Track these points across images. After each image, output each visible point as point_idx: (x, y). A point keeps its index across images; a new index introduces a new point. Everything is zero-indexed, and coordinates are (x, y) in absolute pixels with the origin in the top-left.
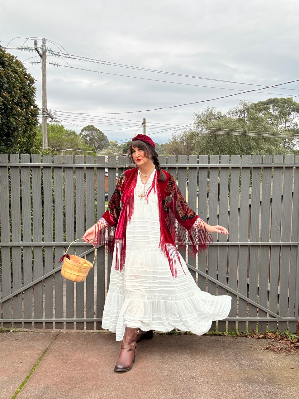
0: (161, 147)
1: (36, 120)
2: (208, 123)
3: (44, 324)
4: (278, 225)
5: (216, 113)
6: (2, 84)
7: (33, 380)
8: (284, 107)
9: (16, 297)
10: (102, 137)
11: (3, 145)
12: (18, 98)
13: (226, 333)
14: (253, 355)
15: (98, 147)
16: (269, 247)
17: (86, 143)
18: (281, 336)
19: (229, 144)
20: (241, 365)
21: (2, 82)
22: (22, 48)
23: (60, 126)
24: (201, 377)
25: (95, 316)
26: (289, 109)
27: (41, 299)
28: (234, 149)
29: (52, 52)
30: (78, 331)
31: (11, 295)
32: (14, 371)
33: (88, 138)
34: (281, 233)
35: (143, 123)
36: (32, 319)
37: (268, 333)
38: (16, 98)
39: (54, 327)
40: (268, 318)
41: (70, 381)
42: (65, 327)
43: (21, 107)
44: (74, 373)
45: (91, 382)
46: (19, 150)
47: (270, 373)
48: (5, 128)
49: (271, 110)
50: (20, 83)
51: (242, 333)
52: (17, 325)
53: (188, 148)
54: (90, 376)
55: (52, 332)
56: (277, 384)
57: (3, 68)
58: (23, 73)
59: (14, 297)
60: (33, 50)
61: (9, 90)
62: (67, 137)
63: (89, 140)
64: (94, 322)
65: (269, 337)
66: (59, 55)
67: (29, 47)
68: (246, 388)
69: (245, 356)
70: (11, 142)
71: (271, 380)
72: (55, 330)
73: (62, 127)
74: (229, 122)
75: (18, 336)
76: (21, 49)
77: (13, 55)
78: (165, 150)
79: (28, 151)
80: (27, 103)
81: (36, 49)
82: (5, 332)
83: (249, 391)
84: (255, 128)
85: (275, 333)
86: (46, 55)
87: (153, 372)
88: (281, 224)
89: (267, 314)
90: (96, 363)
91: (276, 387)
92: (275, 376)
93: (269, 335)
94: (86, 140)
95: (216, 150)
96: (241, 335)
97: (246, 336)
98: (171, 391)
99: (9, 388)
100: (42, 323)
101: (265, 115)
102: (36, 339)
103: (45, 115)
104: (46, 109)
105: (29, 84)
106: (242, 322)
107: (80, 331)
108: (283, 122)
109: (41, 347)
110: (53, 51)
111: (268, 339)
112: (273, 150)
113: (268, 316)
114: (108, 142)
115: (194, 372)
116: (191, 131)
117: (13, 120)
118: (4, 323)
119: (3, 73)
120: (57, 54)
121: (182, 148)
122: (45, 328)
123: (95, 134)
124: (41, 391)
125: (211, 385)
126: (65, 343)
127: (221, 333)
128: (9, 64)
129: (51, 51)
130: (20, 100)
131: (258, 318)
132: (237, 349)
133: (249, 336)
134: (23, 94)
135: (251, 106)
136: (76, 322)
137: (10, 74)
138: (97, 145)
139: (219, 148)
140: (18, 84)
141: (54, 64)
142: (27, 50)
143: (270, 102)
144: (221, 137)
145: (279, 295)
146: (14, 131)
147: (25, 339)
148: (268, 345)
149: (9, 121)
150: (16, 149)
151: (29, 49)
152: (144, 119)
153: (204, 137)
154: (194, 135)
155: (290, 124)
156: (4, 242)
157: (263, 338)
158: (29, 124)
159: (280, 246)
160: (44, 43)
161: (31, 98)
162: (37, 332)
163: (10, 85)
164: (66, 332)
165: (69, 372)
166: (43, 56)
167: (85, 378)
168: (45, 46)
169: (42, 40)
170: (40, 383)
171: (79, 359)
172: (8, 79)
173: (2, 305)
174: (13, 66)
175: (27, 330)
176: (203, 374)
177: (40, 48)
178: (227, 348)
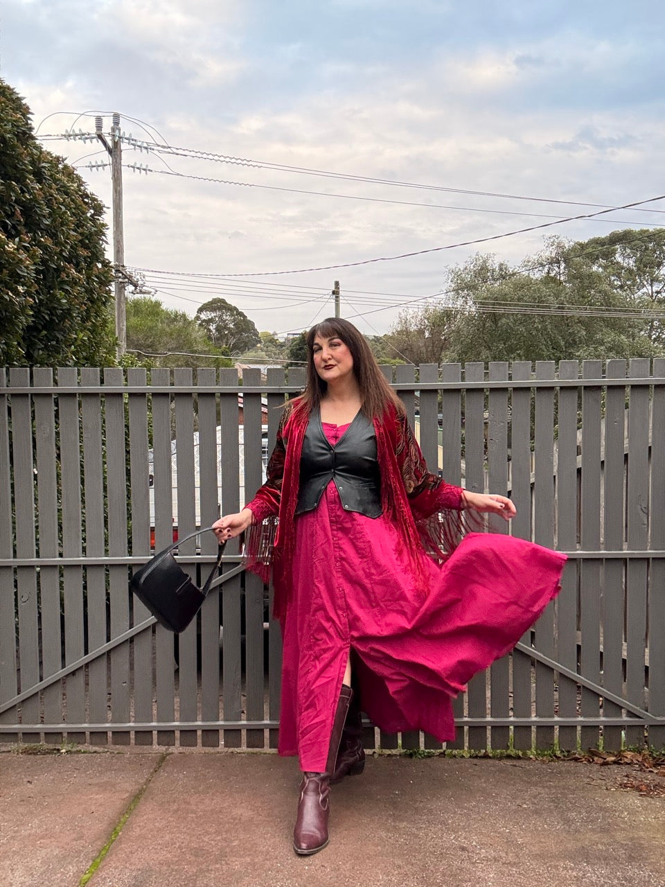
0: (373, 342)
1: (108, 292)
2: (477, 289)
3: (132, 736)
4: (641, 512)
5: (496, 267)
6: (38, 218)
7: (116, 855)
8: (647, 249)
9: (71, 676)
10: (242, 323)
11: (39, 349)
12: (71, 247)
13: (532, 754)
14: (594, 799)
15: (235, 347)
16: (624, 561)
17: (210, 338)
18: (654, 758)
19: (525, 334)
20: (567, 821)
21: (39, 215)
22: (70, 136)
23: (151, 302)
24: (480, 849)
25: (244, 716)
26: (658, 253)
27: (126, 680)
28: (537, 345)
29: (134, 142)
30: (207, 751)
31: (61, 673)
32: (75, 835)
33: (212, 327)
34: (648, 530)
35: (334, 293)
36: (107, 725)
37: (624, 751)
38: (66, 248)
39: (155, 742)
40: (625, 718)
41: (196, 856)
42: (177, 742)
43: (77, 266)
44: (203, 840)
45: (242, 859)
46: (74, 357)
47: (632, 839)
48: (44, 312)
49: (618, 258)
50: (74, 214)
51: (568, 752)
52: (74, 738)
53: (433, 344)
54: (239, 845)
55: (150, 753)
56: (649, 861)
57: (40, 184)
58: (80, 193)
59: (67, 676)
60: (93, 138)
61: (53, 231)
62: (169, 326)
63: (214, 331)
64: (240, 730)
65: (626, 760)
66: (150, 149)
67: (84, 132)
68: (580, 870)
69: (575, 803)
70: (58, 342)
71: (636, 853)
72: (157, 748)
73: (158, 304)
74: (526, 284)
75: (77, 761)
76: (68, 136)
77: (58, 155)
78: (383, 349)
79: (91, 361)
80: (89, 257)
81: (100, 137)
82: (49, 753)
83: (588, 877)
84: (583, 297)
85: (640, 753)
86: (122, 148)
87: (375, 836)
88: (648, 511)
89: (623, 710)
90: (251, 820)
91: (646, 869)
92: (642, 844)
93: (627, 758)
94: (209, 330)
95: (498, 347)
96: (564, 756)
97: (576, 760)
98: (417, 878)
99: (66, 872)
100: (129, 732)
101: (605, 268)
102: (115, 767)
103: (120, 280)
104: (123, 266)
105: (92, 216)
106: (567, 729)
107: (211, 750)
108: (645, 283)
109: (128, 784)
110: (136, 141)
111: (627, 766)
112: (625, 347)
113: (624, 715)
114: (256, 334)
115: (465, 838)
116: (440, 308)
117: (61, 294)
118: (45, 733)
119: (39, 195)
120: (145, 145)
121: (421, 345)
122: (136, 744)
123: (227, 317)
124: (135, 877)
125: (503, 864)
126: (181, 776)
127: (520, 753)
128: (51, 176)
129: (133, 140)
130: (75, 249)
131: (603, 719)
132: (559, 787)
133: (583, 759)
134: (80, 238)
135: (573, 249)
136: (203, 731)
137: (55, 195)
138: (232, 341)
139: (505, 344)
140: (71, 217)
141: (138, 168)
142: (79, 139)
143: (616, 239)
144: (508, 318)
145: (647, 668)
146: (62, 318)
147: (94, 769)
148: (626, 778)
149: (54, 296)
150: (67, 356)
151: (84, 136)
152: (337, 284)
153: (470, 319)
154: (448, 315)
155: (661, 287)
156: (45, 557)
157: (615, 762)
158: (92, 301)
159: (648, 559)
160: (116, 123)
161: (98, 246)
162: (118, 753)
163: (54, 221)
164: (180, 753)
165: (193, 839)
166: (114, 151)
167: (228, 850)
168: (120, 130)
169: (112, 117)
170: (132, 860)
171: (212, 810)
172: (51, 208)
173: (42, 694)
174: (59, 180)
175: (96, 748)
176: (484, 840)
177: (109, 134)
178: (536, 784)
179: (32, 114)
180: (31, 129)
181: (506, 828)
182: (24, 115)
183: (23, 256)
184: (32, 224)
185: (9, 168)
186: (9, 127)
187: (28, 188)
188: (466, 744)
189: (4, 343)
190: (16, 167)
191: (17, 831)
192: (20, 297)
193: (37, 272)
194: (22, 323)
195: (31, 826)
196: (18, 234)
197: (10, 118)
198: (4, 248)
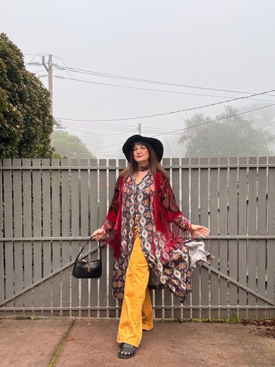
1: (51, 128)
3: (61, 312)
4: (273, 220)
5: (205, 118)
6: (24, 98)
7: (58, 362)
9: (36, 287)
11: (23, 151)
12: (37, 110)
13: (228, 320)
16: (266, 240)
20: (245, 349)
21: (25, 97)
22: (31, 64)
23: (63, 132)
24: (210, 360)
27: (59, 288)
29: (57, 66)
30: (92, 319)
31: (32, 286)
32: (40, 354)
35: (138, 128)
36: (51, 308)
37: (266, 320)
39: (71, 314)
40: (266, 306)
41: (91, 363)
42: (80, 315)
43: (39, 117)
44: (94, 356)
48: (26, 136)
50: (38, 97)
51: (243, 320)
52: (37, 313)
55: (68, 319)
57: (26, 85)
58: (41, 88)
59: (34, 287)
60: (41, 65)
61: (30, 103)
64: (105, 310)
66: (64, 69)
67: (37, 62)
69: (248, 341)
70: (31, 148)
72: (71, 318)
73: (66, 133)
75: (38, 323)
77: (32, 72)
79: (43, 156)
80: (44, 114)
81: (44, 64)
82: (26, 319)
86: (52, 69)
93: (267, 322)
96: (241, 321)
97: (246, 323)
102: (55, 325)
105: (45, 97)
106: (242, 310)
107: (94, 318)
109: (60, 332)
115: (203, 356)
117: (33, 129)
118: (25, 311)
119: (26, 89)
120: (62, 68)
122: (62, 316)
126: (82, 329)
127: (223, 320)
128: (30, 82)
131: (257, 306)
132: (240, 334)
134: (41, 106)
136: (91, 310)
137: (32, 90)
141: (59, 77)
142: (35, 65)
146: (33, 138)
147: (46, 326)
149: (30, 129)
150: (34, 154)
151: (37, 64)
152: (140, 124)
157: (262, 324)
158: (45, 132)
160: (50, 59)
161: (47, 109)
162: (55, 319)
163: (31, 99)
164: (81, 319)
165: (90, 355)
166: (49, 70)
167: (104, 360)
168: (52, 61)
169: (49, 56)
170: (65, 365)
171: (97, 343)
172: (30, 94)
173: (24, 294)
174: (33, 83)
175: (46, 317)
176: (211, 357)
177: (47, 63)
178: (231, 333)
179: (24, 57)
180: (23, 62)
181: (220, 351)
182: (20, 57)
183: (19, 113)
184: (22, 100)
185: (13, 77)
186: (15, 62)
187: (21, 86)
188: (200, 316)
189: (10, 149)
190: (16, 77)
191: (16, 352)
192: (18, 130)
193: (24, 119)
194: (18, 140)
195: (22, 350)
196: (17, 104)
197: (15, 58)
198: (12, 110)
